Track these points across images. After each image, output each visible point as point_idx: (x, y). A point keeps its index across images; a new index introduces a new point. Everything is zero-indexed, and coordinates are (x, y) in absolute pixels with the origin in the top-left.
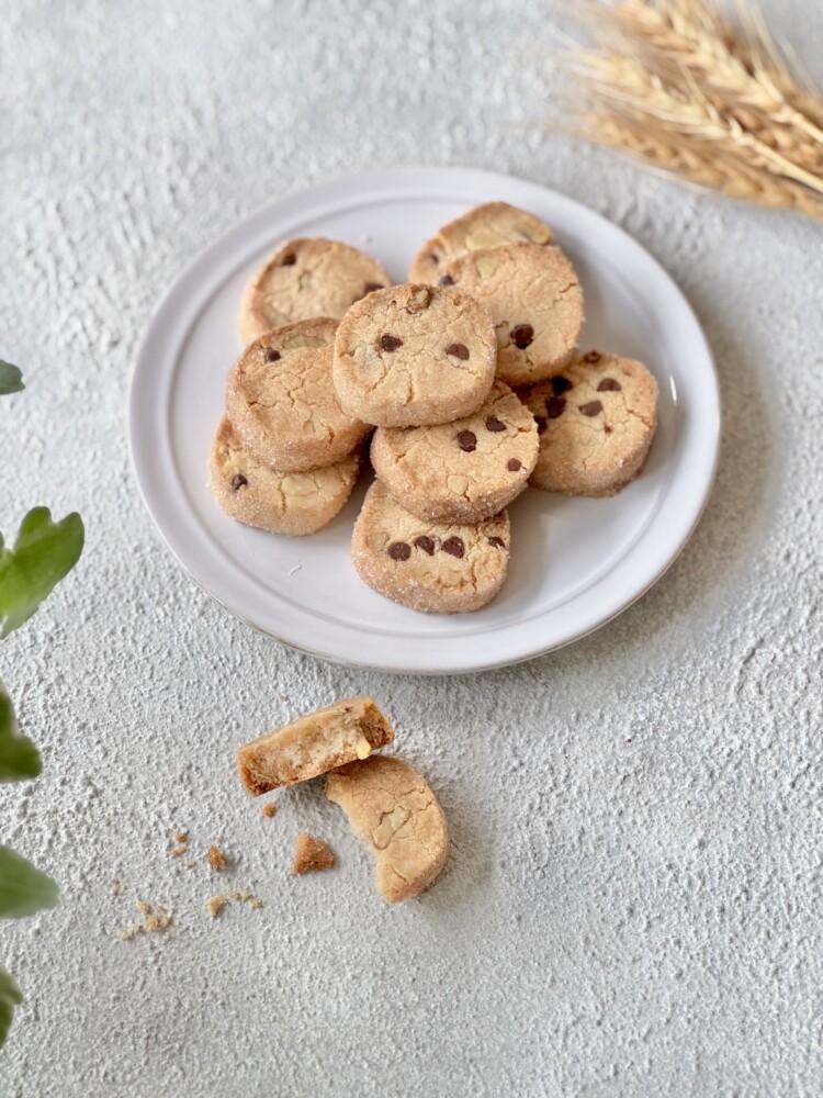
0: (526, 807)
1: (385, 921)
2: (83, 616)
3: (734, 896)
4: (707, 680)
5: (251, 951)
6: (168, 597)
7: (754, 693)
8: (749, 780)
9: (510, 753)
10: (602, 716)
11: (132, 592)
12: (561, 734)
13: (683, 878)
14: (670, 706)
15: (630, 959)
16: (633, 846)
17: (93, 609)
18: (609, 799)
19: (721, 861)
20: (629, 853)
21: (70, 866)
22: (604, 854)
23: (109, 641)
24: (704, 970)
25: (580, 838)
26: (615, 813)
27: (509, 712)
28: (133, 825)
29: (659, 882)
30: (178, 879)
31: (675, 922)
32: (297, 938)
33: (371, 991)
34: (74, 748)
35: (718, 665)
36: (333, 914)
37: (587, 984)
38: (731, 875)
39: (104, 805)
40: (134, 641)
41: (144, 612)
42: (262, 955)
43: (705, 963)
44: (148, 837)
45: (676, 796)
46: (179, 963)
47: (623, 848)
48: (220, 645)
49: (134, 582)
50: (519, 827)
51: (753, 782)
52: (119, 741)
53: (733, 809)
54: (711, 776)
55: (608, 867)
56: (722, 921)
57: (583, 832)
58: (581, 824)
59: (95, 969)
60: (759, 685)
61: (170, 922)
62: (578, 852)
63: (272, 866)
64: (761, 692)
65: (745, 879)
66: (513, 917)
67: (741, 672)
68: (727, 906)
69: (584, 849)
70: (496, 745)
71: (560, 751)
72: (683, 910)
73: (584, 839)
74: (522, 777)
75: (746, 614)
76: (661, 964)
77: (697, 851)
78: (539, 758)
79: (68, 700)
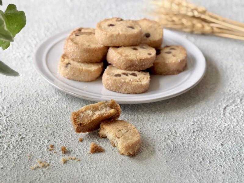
0: (164, 138)
1: (122, 163)
2: (19, 104)
3: (236, 156)
4: (213, 113)
5: (77, 171)
6: (45, 100)
7: (229, 115)
8: (233, 132)
9: (156, 127)
10: (183, 120)
11: (34, 99)
12: (171, 124)
13: (218, 152)
14: (204, 118)
15: (206, 170)
16: (200, 146)
17: (22, 102)
18: (190, 136)
19: (229, 148)
20: (199, 147)
21: (13, 153)
22: (191, 147)
23: (27, 108)
24: (231, 171)
25: (183, 144)
26: (192, 139)
27: (154, 119)
28: (35, 144)
29: (211, 153)
30: (51, 155)
31: (218, 161)
32: (93, 167)
33: (119, 179)
34: (15, 129)
35: (216, 110)
36: (104, 162)
37: (193, 176)
38: (233, 151)
39: (25, 140)
40: (35, 108)
41: (38, 103)
42: (81, 172)
43: (231, 170)
44: (40, 147)
45: (211, 135)
46: (52, 174)
47: (197, 146)
48: (62, 108)
49: (35, 97)
50: (163, 142)
51: (234, 132)
52: (30, 127)
53: (230, 137)
54: (221, 131)
55: (193, 150)
56: (234, 161)
57: (183, 143)
58: (182, 141)
59: (22, 176)
60: (230, 114)
61: (49, 165)
62: (183, 147)
63: (83, 152)
64: (230, 115)
65: (238, 152)
66: (165, 161)
67: (223, 111)
68: (234, 157)
69: (184, 146)
70: (151, 126)
71: (172, 127)
72: (220, 159)
73: (184, 144)
74: (161, 132)
75: (221, 101)
76: (216, 171)
77: (221, 146)
78: (166, 128)
79: (13, 119)
